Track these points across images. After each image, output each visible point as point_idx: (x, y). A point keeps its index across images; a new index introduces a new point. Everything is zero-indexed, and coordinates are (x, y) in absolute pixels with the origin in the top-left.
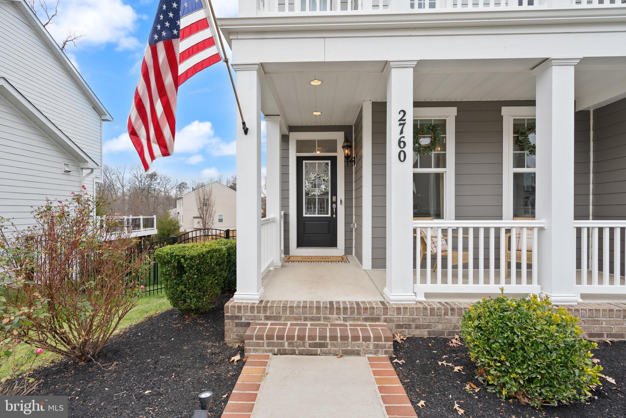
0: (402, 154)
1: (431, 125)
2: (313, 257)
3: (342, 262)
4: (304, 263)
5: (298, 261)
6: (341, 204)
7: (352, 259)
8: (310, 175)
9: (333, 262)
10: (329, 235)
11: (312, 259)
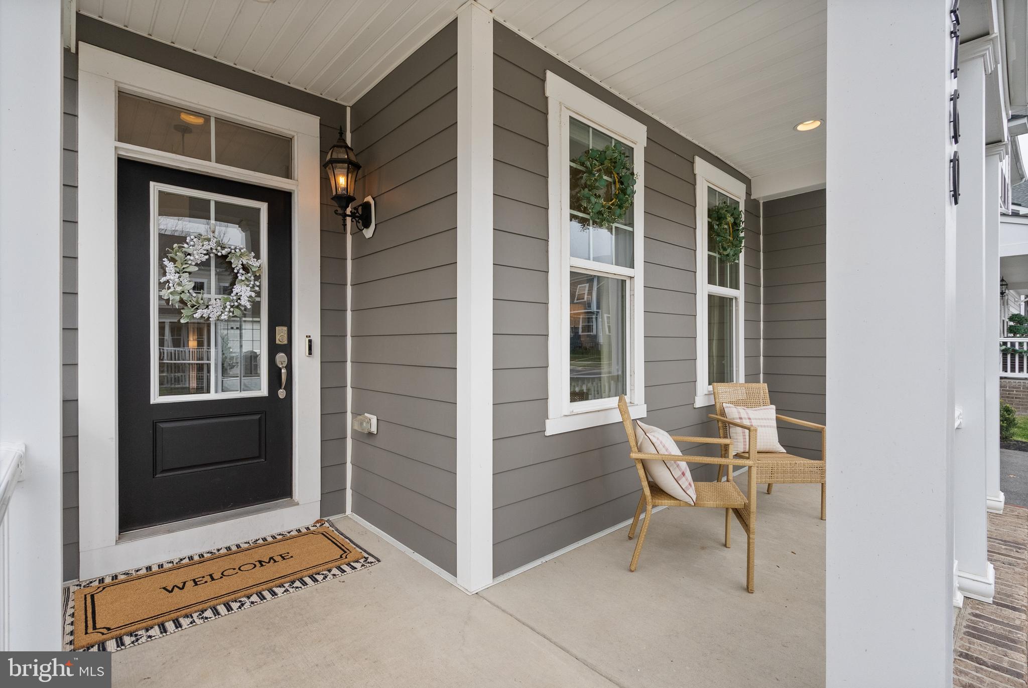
2: (215, 568)
3: (352, 566)
4: (194, 624)
5: (156, 621)
6: (309, 354)
7: (359, 533)
8: (187, 241)
9: (320, 578)
10: (263, 460)
11: (213, 579)
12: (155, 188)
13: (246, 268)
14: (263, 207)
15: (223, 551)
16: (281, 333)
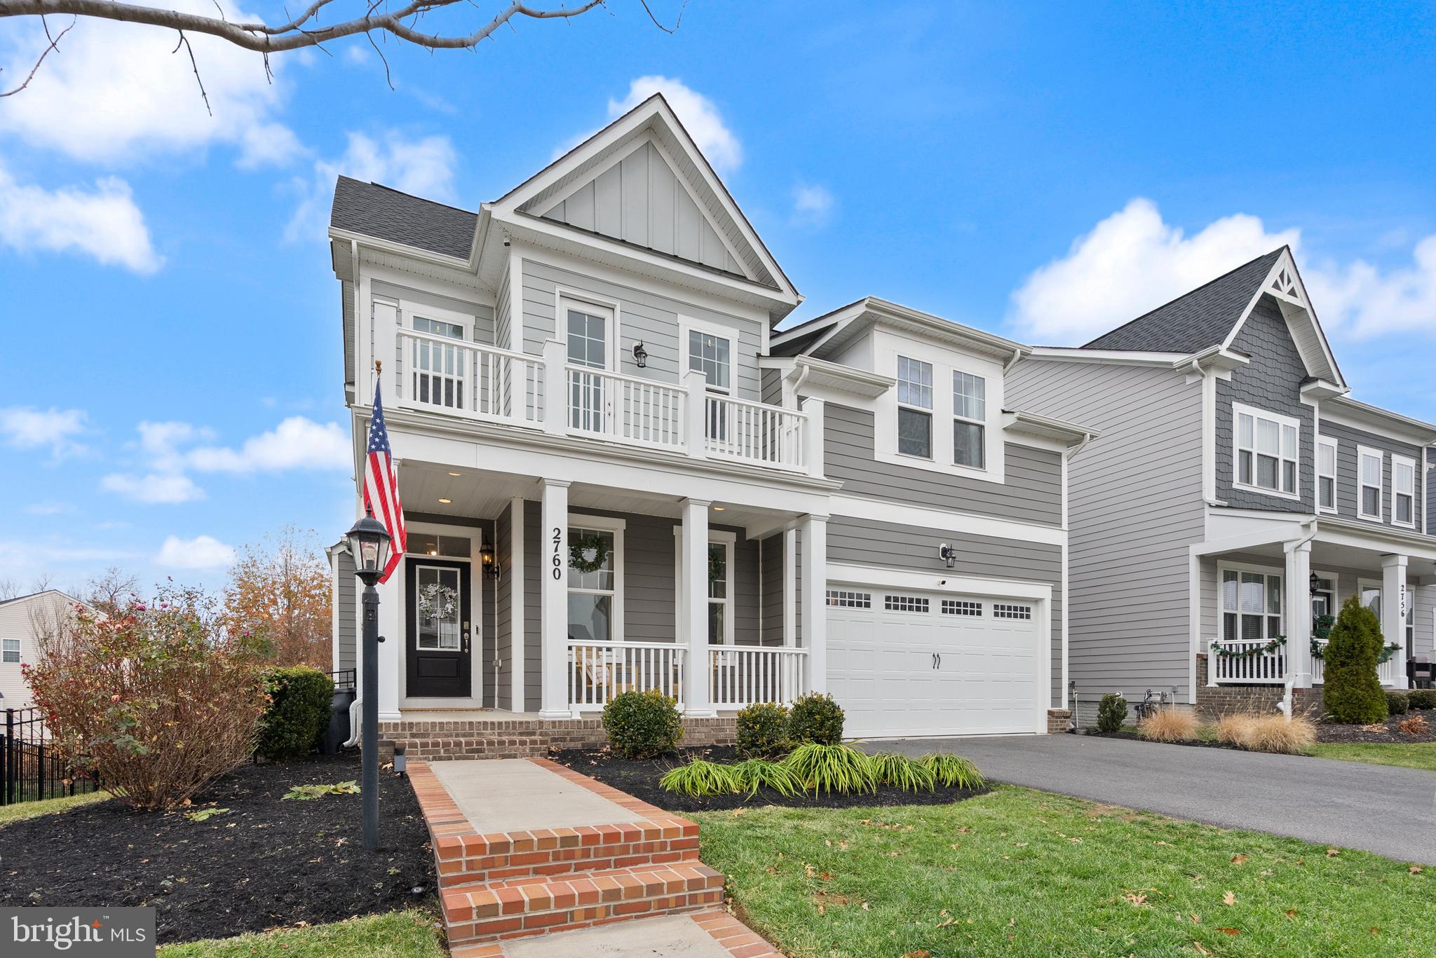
0: (557, 572)
1: (595, 537)
6: (477, 635)
8: (428, 588)
10: (459, 678)
12: (418, 567)
13: (450, 597)
14: (458, 570)
16: (466, 625)
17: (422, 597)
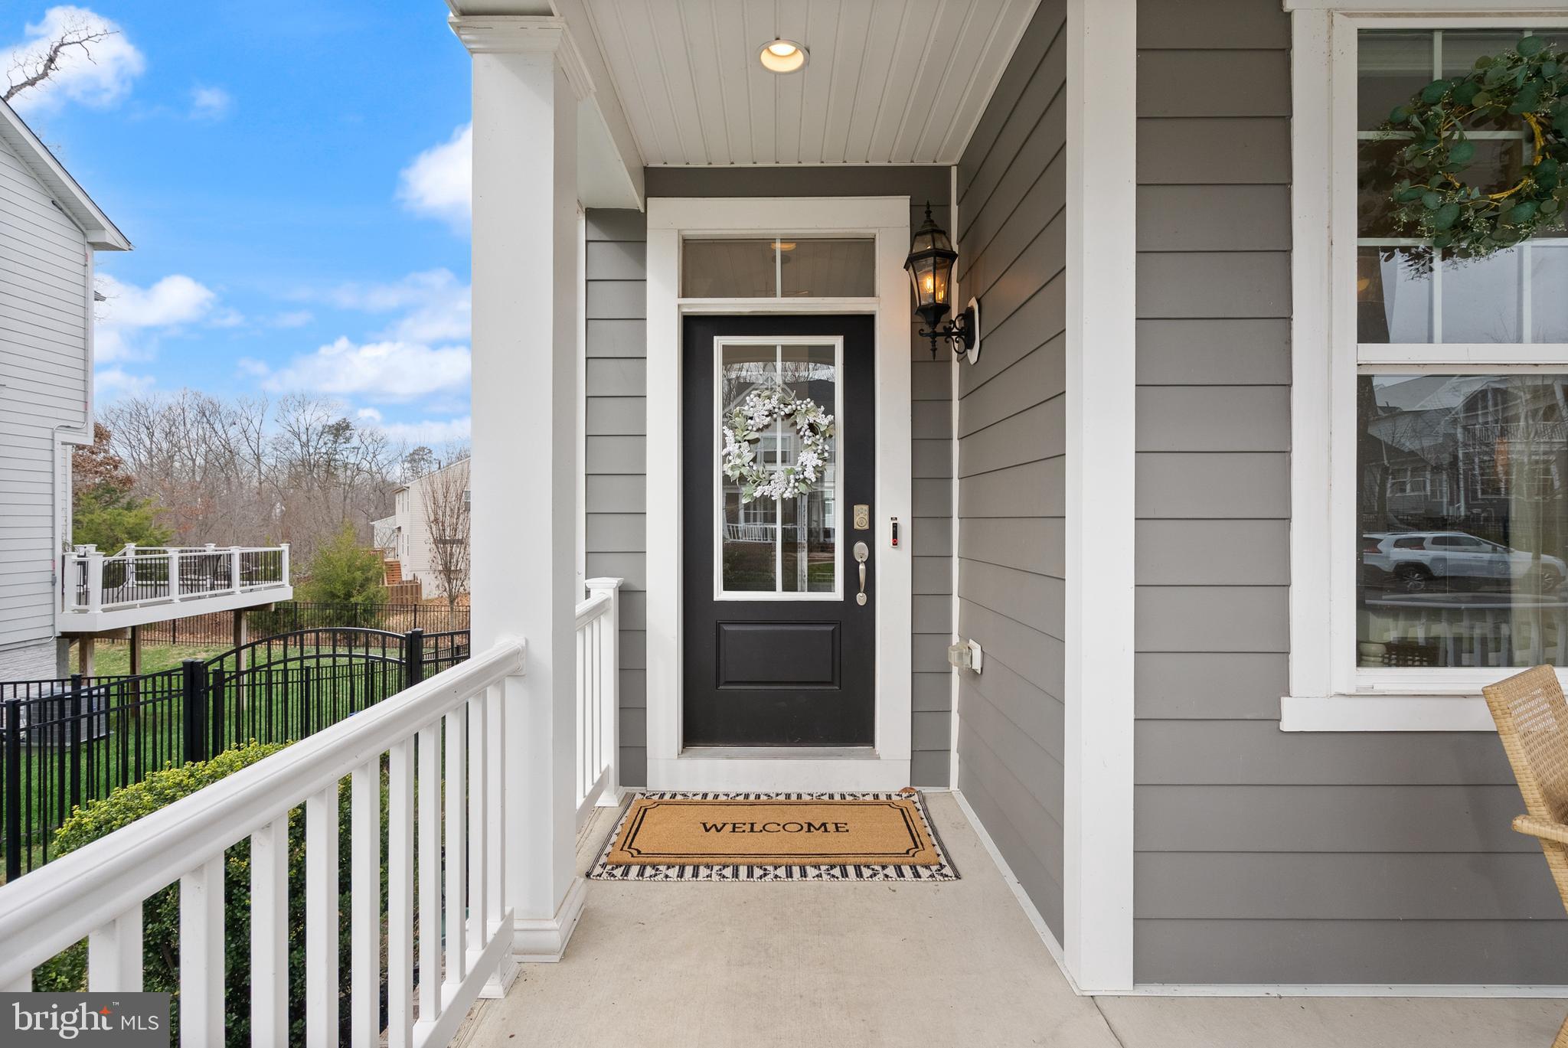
2: (759, 816)
3: (917, 871)
4: (709, 878)
5: (678, 860)
6: (894, 545)
7: (953, 824)
8: (748, 402)
9: (866, 872)
10: (837, 688)
11: (752, 830)
12: (719, 342)
13: (812, 427)
14: (839, 342)
15: (782, 798)
16: (861, 514)
17: (729, 433)
